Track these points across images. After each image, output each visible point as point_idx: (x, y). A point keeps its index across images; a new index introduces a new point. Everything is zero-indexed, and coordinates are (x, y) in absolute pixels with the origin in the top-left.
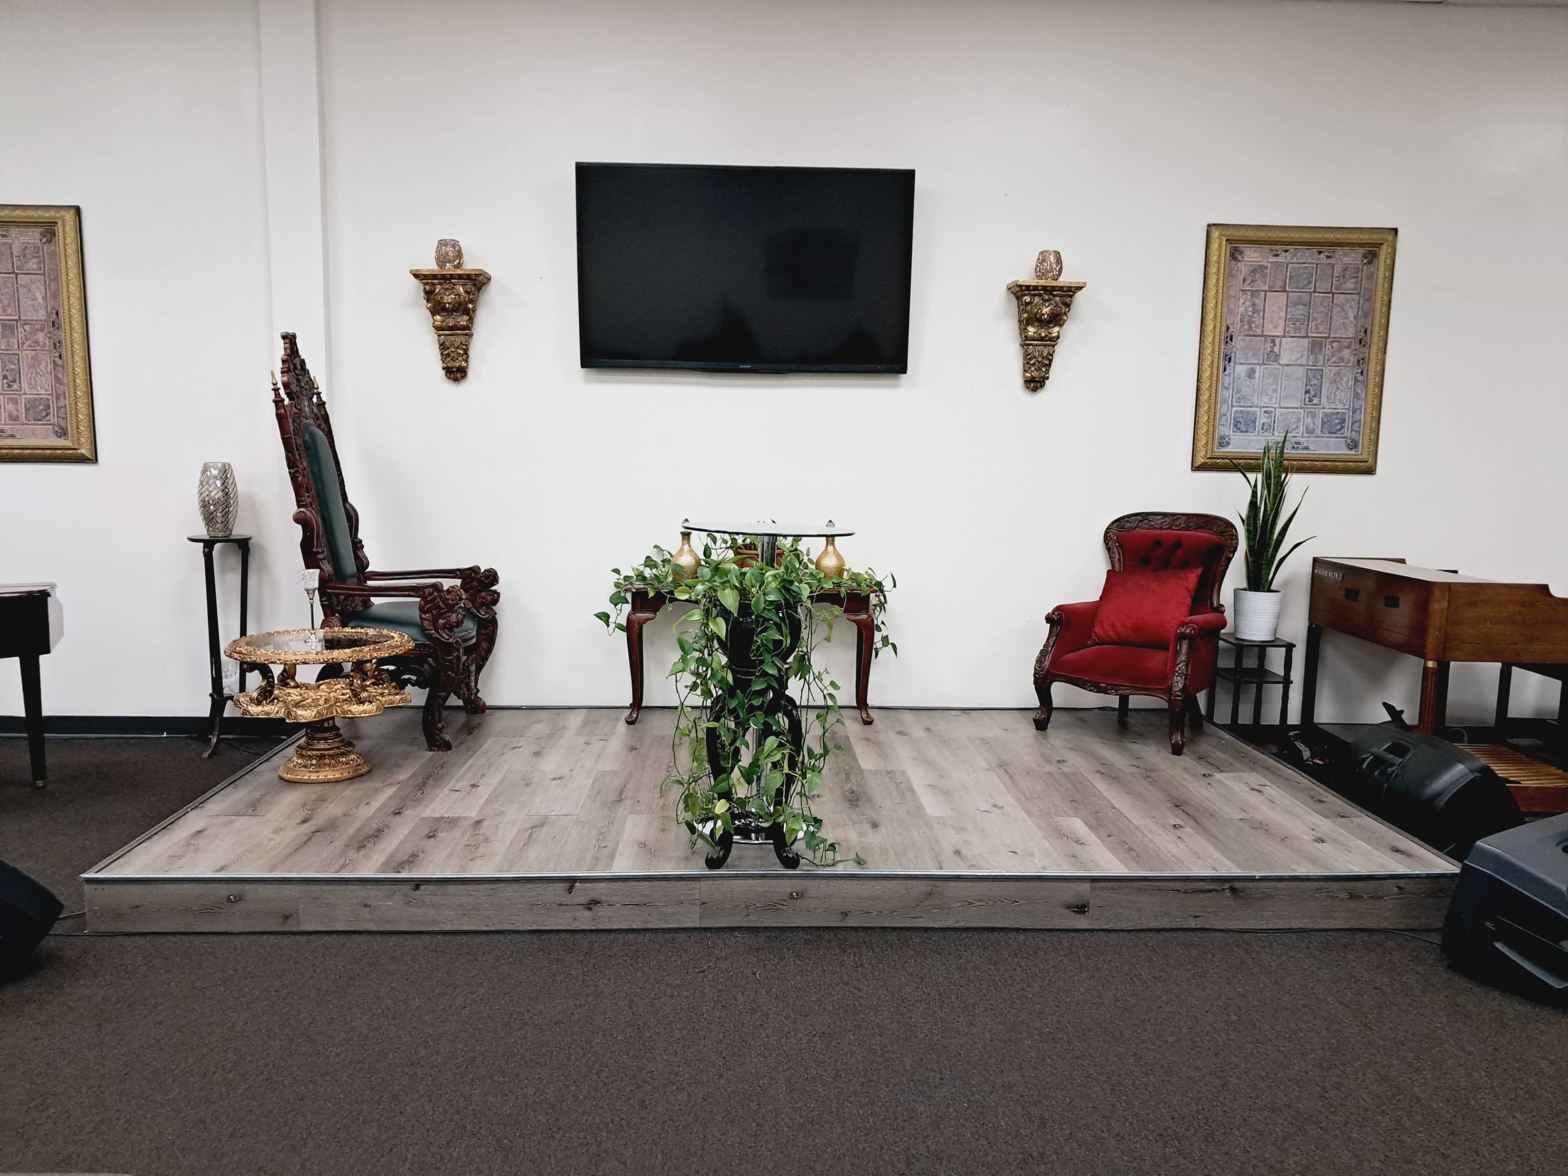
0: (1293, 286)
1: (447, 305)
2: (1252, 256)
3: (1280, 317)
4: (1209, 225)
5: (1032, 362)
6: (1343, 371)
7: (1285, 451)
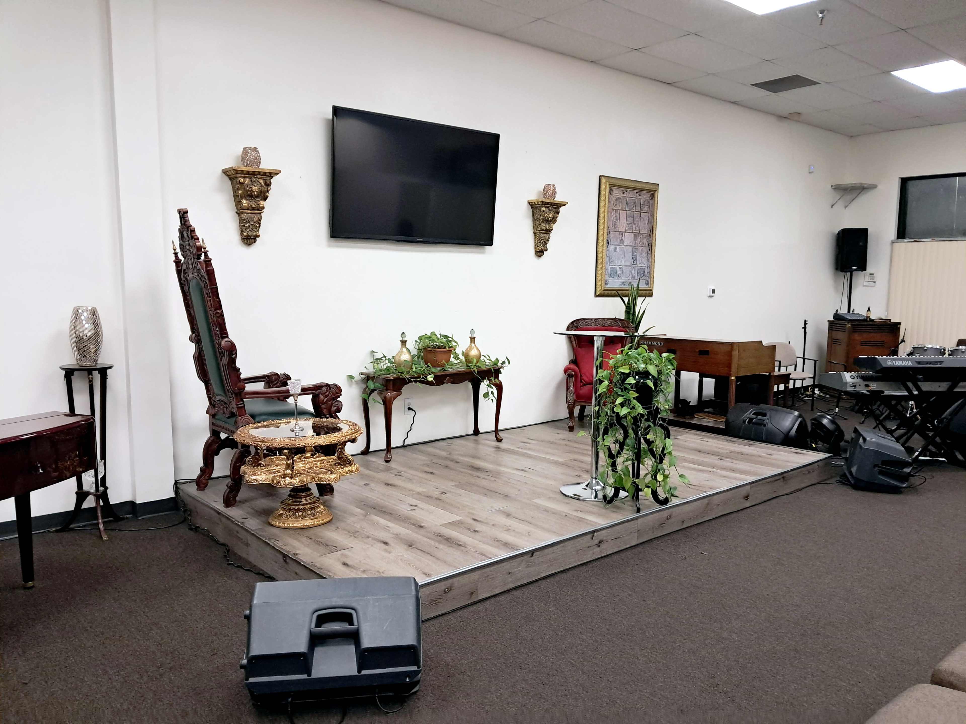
0: (629, 208)
1: (255, 193)
2: (616, 192)
3: (624, 223)
4: (600, 176)
5: (542, 242)
6: (644, 249)
7: (640, 287)
